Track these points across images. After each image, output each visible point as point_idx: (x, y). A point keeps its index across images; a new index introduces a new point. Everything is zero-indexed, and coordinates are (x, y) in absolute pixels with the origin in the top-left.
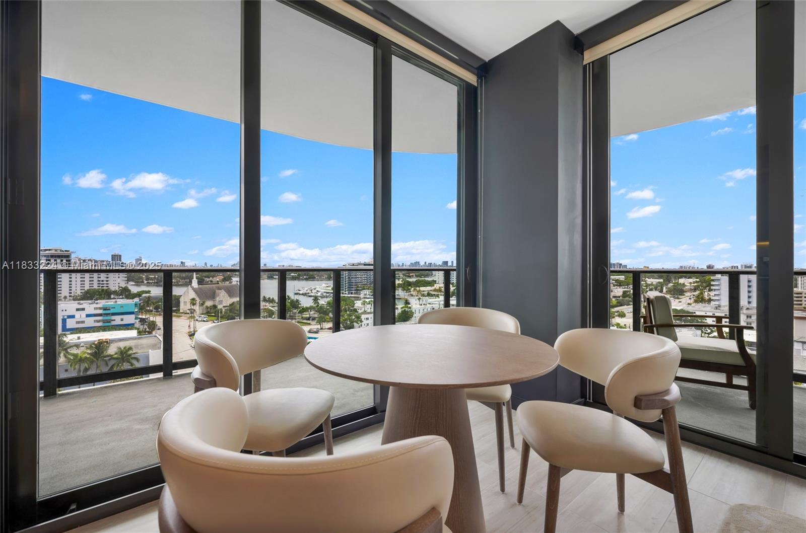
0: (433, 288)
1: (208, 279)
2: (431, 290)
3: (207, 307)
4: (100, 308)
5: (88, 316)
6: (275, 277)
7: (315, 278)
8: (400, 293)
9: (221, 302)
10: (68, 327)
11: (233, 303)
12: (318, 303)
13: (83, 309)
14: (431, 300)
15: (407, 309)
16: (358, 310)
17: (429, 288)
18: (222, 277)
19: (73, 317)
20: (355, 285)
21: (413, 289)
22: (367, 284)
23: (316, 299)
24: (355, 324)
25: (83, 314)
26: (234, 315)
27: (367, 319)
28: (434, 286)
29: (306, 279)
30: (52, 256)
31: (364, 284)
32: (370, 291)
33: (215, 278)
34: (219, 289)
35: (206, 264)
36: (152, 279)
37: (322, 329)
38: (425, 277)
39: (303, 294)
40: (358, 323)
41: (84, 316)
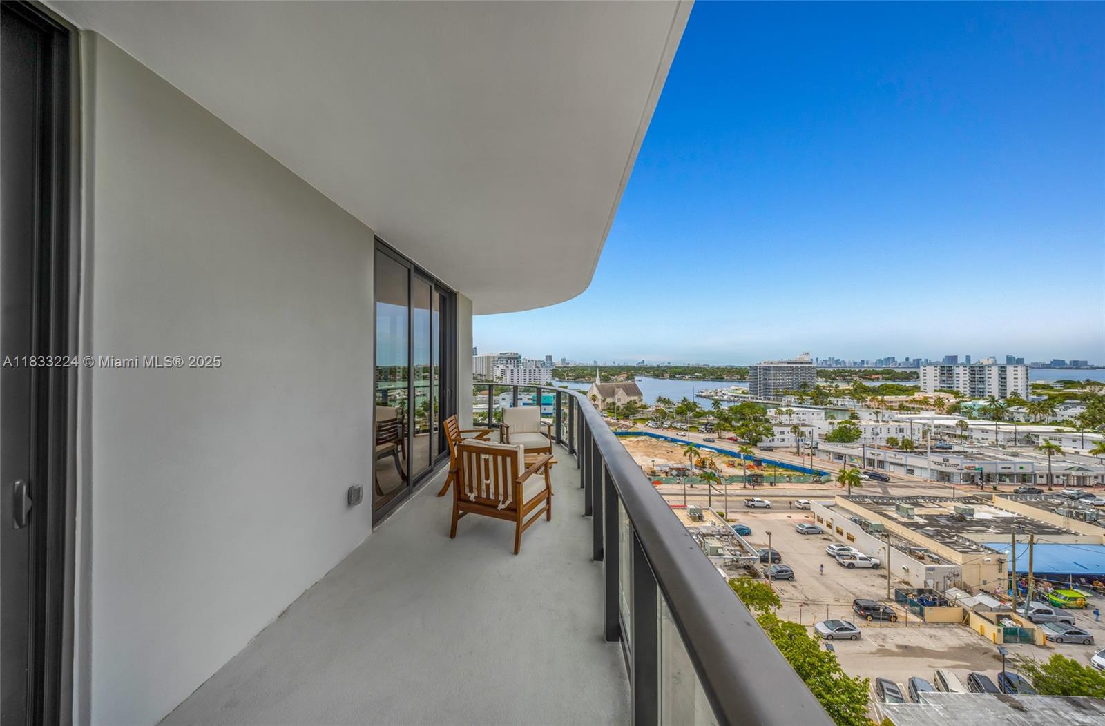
0: (910, 398)
1: (613, 378)
2: (907, 401)
3: (608, 404)
6: (677, 376)
7: (723, 378)
8: (847, 403)
9: (619, 399)
11: (631, 401)
12: (719, 407)
14: (899, 416)
15: (848, 426)
16: (771, 421)
17: (903, 398)
18: (626, 375)
20: (774, 389)
21: (869, 398)
22: (792, 388)
23: (716, 403)
24: (763, 437)
26: (630, 413)
27: (782, 433)
28: (914, 395)
29: (713, 380)
30: (509, 358)
31: (788, 389)
32: (796, 397)
33: (619, 377)
34: (618, 387)
35: (614, 363)
36: (571, 376)
37: (720, 438)
38: (902, 381)
39: (705, 397)
40: (767, 437)
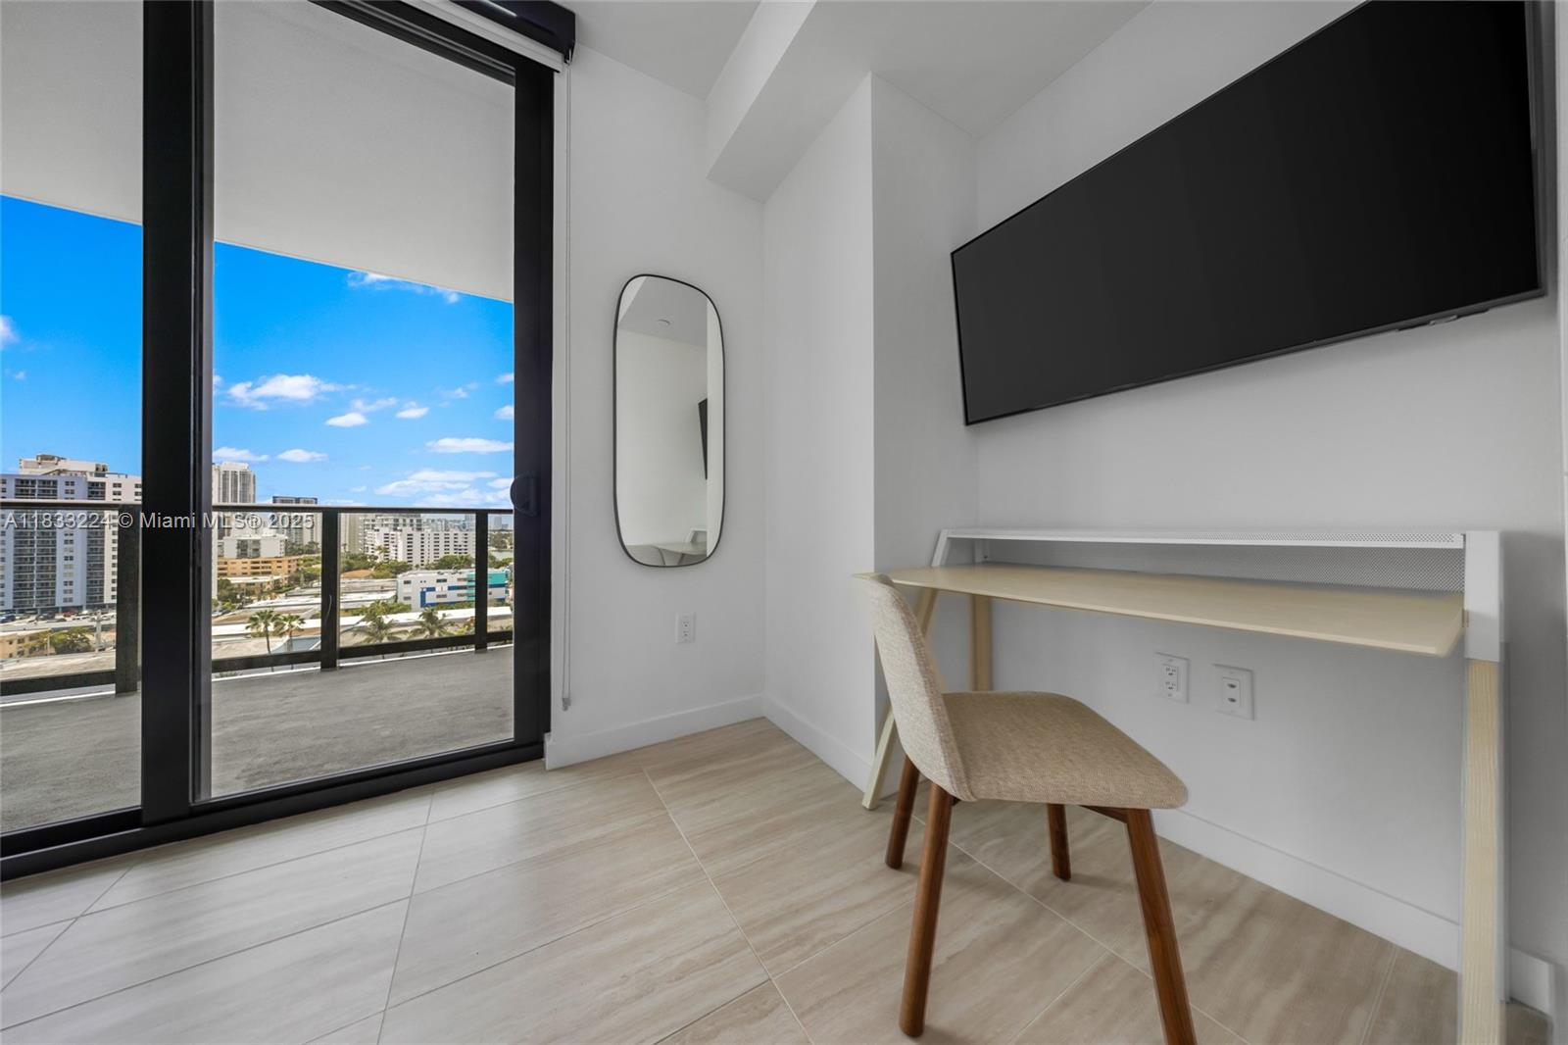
4: (465, 580)
5: (450, 588)
10: (427, 601)
13: (445, 581)
19: (433, 589)
25: (445, 586)
41: (445, 588)
